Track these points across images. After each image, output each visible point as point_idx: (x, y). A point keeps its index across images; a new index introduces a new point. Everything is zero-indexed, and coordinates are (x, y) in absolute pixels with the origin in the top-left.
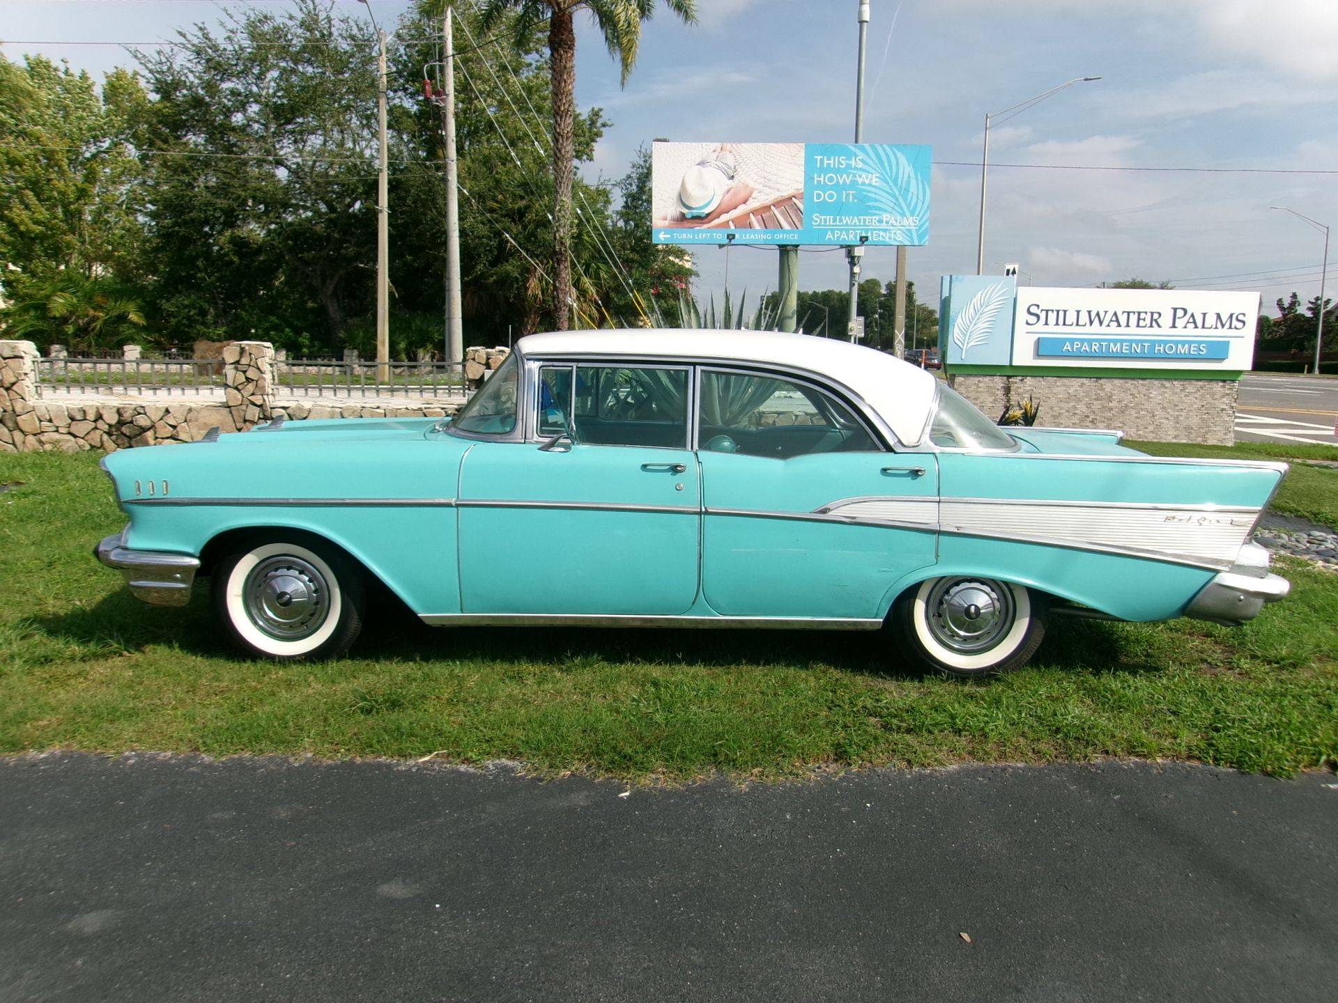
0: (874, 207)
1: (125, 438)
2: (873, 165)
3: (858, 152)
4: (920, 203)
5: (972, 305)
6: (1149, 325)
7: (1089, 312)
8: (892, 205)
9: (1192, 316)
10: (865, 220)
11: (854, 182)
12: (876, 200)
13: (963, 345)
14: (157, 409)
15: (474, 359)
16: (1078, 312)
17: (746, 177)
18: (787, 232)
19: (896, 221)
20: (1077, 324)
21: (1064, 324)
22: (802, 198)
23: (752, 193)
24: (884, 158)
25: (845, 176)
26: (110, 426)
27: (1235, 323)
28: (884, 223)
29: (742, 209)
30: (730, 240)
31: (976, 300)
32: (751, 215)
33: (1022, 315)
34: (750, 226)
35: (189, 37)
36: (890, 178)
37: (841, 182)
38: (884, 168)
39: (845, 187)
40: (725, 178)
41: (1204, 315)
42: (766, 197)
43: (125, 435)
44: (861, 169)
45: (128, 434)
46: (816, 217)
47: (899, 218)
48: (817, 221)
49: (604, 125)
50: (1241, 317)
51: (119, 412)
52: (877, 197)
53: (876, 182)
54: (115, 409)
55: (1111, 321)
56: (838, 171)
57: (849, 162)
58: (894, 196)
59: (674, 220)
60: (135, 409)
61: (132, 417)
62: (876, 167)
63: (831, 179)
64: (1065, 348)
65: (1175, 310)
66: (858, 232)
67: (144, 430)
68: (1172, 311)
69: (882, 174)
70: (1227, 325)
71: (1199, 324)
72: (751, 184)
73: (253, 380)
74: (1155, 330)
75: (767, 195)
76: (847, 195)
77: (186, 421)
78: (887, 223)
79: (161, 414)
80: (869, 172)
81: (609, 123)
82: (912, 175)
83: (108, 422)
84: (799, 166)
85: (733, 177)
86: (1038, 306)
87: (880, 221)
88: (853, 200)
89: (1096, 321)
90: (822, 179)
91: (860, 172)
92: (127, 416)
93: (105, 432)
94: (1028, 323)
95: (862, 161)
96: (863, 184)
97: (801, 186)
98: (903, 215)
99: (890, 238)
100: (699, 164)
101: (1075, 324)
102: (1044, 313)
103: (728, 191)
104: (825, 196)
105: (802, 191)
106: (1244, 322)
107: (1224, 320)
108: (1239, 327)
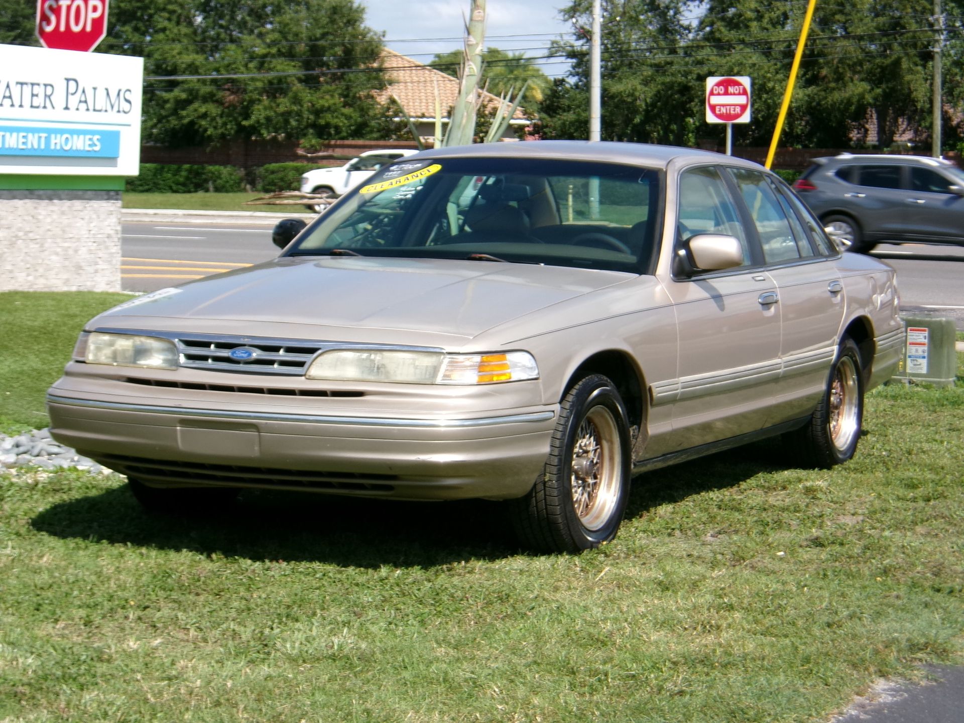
6: (42, 105)
9: (84, 92)
27: (122, 103)
41: (95, 89)
50: (128, 96)
55: (4, 96)
65: (68, 80)
68: (65, 82)
70: (116, 108)
71: (91, 108)
74: (48, 114)
106: (129, 102)
107: (113, 102)
108: (126, 110)
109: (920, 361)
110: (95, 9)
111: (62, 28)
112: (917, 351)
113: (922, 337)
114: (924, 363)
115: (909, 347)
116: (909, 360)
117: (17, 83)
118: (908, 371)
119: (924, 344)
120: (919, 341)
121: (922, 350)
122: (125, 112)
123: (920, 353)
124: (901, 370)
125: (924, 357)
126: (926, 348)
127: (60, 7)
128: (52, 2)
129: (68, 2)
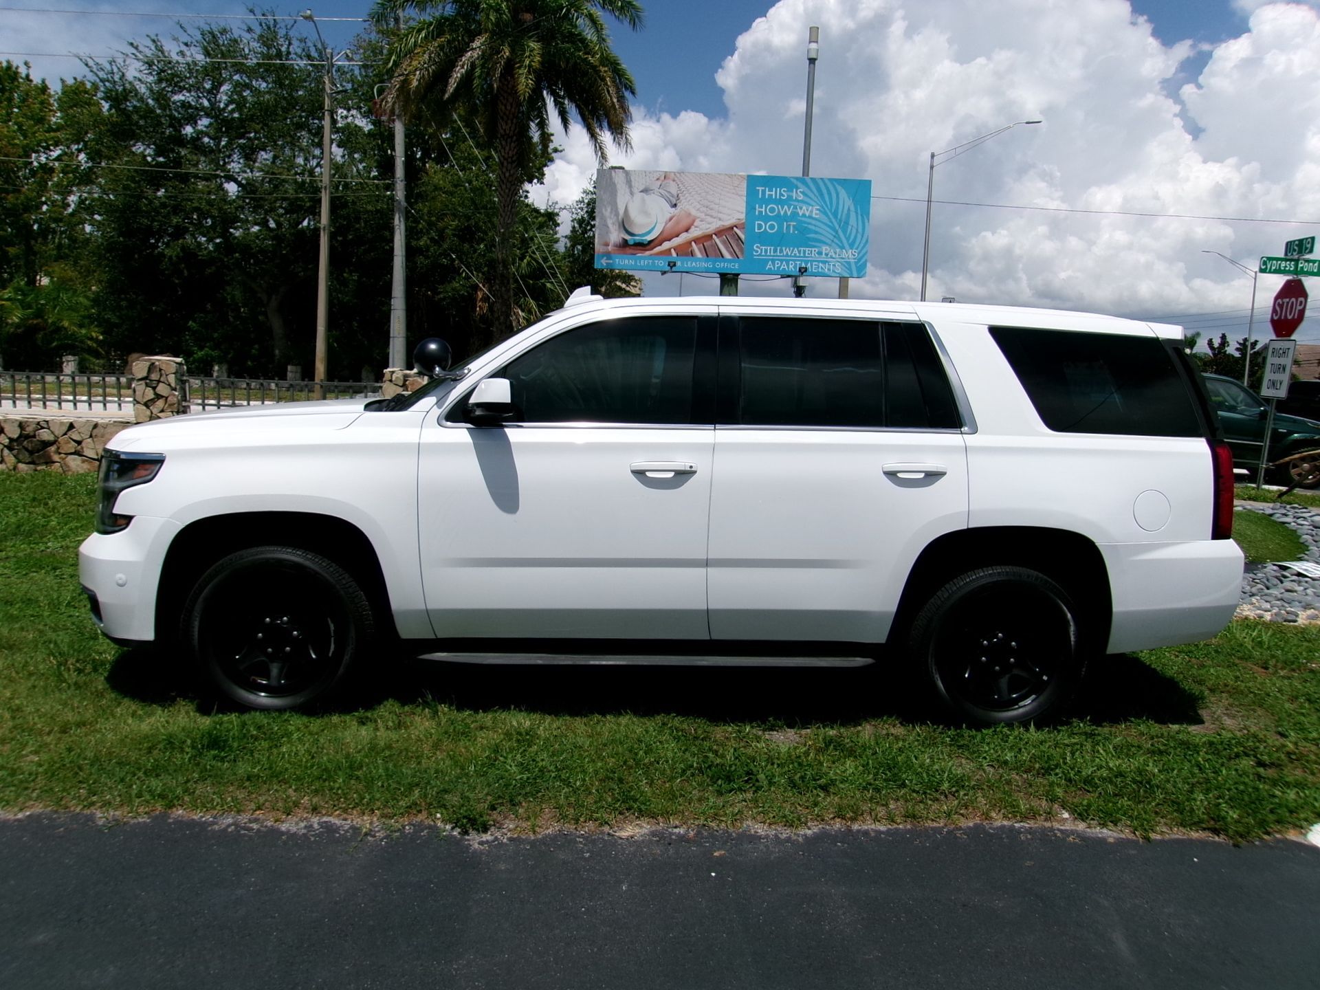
0: (813, 238)
1: (26, 453)
2: (813, 196)
3: (799, 184)
4: (859, 236)
8: (832, 237)
10: (804, 252)
11: (795, 214)
12: (816, 233)
14: (62, 423)
15: (391, 381)
17: (689, 206)
18: (729, 261)
19: (836, 253)
22: (744, 228)
23: (694, 221)
24: (825, 191)
25: (786, 207)
26: (11, 440)
28: (824, 256)
29: (684, 237)
30: (671, 268)
32: (693, 243)
34: (692, 254)
35: (141, 48)
36: (831, 211)
37: (782, 213)
38: (825, 202)
39: (786, 218)
40: (668, 206)
42: (708, 226)
43: (26, 449)
44: (802, 201)
45: (30, 448)
46: (757, 247)
47: (838, 250)
48: (757, 252)
49: (556, 150)
51: (21, 425)
52: (817, 229)
53: (816, 214)
54: (18, 423)
56: (780, 202)
57: (791, 194)
58: (833, 229)
59: (616, 246)
60: (38, 423)
61: (35, 431)
62: (816, 200)
63: (772, 210)
66: (798, 263)
67: (46, 444)
69: (823, 207)
72: (694, 212)
73: (162, 397)
75: (709, 223)
76: (788, 226)
77: (91, 436)
78: (827, 255)
79: (65, 428)
80: (810, 205)
81: (560, 148)
82: (852, 208)
83: (10, 436)
84: (739, 196)
85: (675, 205)
87: (820, 253)
88: (794, 231)
90: (763, 210)
91: (801, 204)
92: (29, 430)
93: (5, 446)
95: (802, 193)
96: (804, 215)
97: (743, 216)
98: (842, 248)
99: (829, 270)
100: (641, 192)
103: (671, 219)
104: (766, 227)
105: (744, 221)
110: (1301, 303)
111: (1283, 317)
127: (1283, 303)
128: (1280, 301)
129: (1288, 300)
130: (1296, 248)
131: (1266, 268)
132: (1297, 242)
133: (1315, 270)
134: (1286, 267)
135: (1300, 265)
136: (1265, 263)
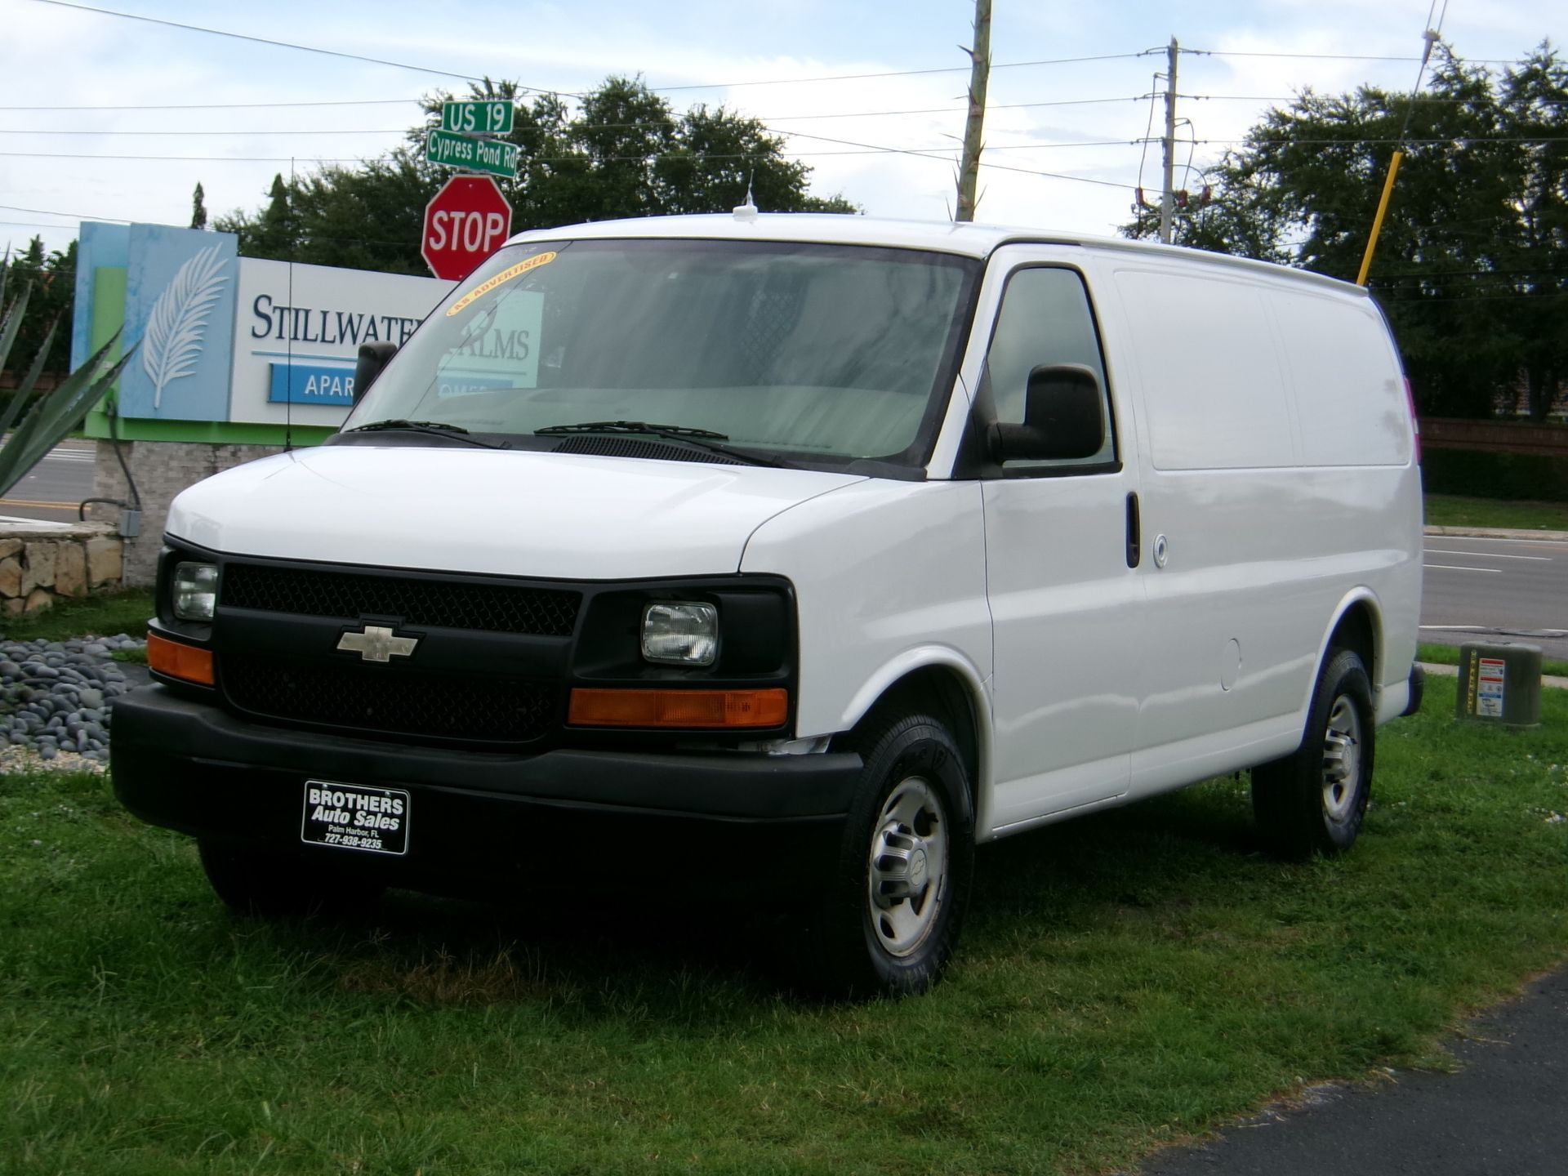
5: (173, 290)
7: (340, 315)
13: (157, 375)
16: (325, 314)
20: (323, 340)
21: (305, 339)
27: (517, 348)
31: (179, 281)
33: (247, 319)
50: (523, 339)
55: (367, 334)
64: (309, 388)
70: (507, 354)
71: (477, 351)
86: (269, 299)
89: (348, 336)
94: (254, 335)
101: (320, 338)
102: (278, 312)
106: (526, 347)
107: (505, 343)
108: (522, 355)
109: (1494, 701)
110: (495, 224)
111: (454, 247)
112: (1490, 688)
113: (1497, 671)
114: (1498, 705)
115: (1480, 683)
116: (1480, 700)
117: (383, 318)
118: (1479, 713)
119: (1499, 680)
120: (1493, 676)
121: (1496, 688)
122: (519, 359)
123: (1495, 691)
124: (1470, 711)
125: (1499, 697)
126: (1501, 685)
127: (452, 221)
128: (441, 214)
129: (462, 215)
130: (472, 119)
131: (437, 151)
132: (472, 108)
133: (497, 163)
134: (461, 152)
135: (479, 152)
136: (435, 144)
